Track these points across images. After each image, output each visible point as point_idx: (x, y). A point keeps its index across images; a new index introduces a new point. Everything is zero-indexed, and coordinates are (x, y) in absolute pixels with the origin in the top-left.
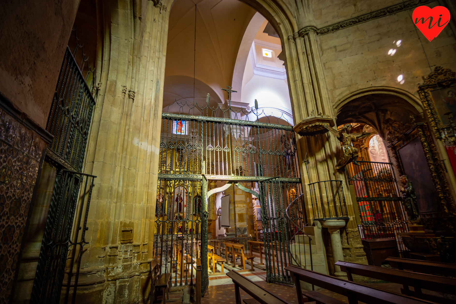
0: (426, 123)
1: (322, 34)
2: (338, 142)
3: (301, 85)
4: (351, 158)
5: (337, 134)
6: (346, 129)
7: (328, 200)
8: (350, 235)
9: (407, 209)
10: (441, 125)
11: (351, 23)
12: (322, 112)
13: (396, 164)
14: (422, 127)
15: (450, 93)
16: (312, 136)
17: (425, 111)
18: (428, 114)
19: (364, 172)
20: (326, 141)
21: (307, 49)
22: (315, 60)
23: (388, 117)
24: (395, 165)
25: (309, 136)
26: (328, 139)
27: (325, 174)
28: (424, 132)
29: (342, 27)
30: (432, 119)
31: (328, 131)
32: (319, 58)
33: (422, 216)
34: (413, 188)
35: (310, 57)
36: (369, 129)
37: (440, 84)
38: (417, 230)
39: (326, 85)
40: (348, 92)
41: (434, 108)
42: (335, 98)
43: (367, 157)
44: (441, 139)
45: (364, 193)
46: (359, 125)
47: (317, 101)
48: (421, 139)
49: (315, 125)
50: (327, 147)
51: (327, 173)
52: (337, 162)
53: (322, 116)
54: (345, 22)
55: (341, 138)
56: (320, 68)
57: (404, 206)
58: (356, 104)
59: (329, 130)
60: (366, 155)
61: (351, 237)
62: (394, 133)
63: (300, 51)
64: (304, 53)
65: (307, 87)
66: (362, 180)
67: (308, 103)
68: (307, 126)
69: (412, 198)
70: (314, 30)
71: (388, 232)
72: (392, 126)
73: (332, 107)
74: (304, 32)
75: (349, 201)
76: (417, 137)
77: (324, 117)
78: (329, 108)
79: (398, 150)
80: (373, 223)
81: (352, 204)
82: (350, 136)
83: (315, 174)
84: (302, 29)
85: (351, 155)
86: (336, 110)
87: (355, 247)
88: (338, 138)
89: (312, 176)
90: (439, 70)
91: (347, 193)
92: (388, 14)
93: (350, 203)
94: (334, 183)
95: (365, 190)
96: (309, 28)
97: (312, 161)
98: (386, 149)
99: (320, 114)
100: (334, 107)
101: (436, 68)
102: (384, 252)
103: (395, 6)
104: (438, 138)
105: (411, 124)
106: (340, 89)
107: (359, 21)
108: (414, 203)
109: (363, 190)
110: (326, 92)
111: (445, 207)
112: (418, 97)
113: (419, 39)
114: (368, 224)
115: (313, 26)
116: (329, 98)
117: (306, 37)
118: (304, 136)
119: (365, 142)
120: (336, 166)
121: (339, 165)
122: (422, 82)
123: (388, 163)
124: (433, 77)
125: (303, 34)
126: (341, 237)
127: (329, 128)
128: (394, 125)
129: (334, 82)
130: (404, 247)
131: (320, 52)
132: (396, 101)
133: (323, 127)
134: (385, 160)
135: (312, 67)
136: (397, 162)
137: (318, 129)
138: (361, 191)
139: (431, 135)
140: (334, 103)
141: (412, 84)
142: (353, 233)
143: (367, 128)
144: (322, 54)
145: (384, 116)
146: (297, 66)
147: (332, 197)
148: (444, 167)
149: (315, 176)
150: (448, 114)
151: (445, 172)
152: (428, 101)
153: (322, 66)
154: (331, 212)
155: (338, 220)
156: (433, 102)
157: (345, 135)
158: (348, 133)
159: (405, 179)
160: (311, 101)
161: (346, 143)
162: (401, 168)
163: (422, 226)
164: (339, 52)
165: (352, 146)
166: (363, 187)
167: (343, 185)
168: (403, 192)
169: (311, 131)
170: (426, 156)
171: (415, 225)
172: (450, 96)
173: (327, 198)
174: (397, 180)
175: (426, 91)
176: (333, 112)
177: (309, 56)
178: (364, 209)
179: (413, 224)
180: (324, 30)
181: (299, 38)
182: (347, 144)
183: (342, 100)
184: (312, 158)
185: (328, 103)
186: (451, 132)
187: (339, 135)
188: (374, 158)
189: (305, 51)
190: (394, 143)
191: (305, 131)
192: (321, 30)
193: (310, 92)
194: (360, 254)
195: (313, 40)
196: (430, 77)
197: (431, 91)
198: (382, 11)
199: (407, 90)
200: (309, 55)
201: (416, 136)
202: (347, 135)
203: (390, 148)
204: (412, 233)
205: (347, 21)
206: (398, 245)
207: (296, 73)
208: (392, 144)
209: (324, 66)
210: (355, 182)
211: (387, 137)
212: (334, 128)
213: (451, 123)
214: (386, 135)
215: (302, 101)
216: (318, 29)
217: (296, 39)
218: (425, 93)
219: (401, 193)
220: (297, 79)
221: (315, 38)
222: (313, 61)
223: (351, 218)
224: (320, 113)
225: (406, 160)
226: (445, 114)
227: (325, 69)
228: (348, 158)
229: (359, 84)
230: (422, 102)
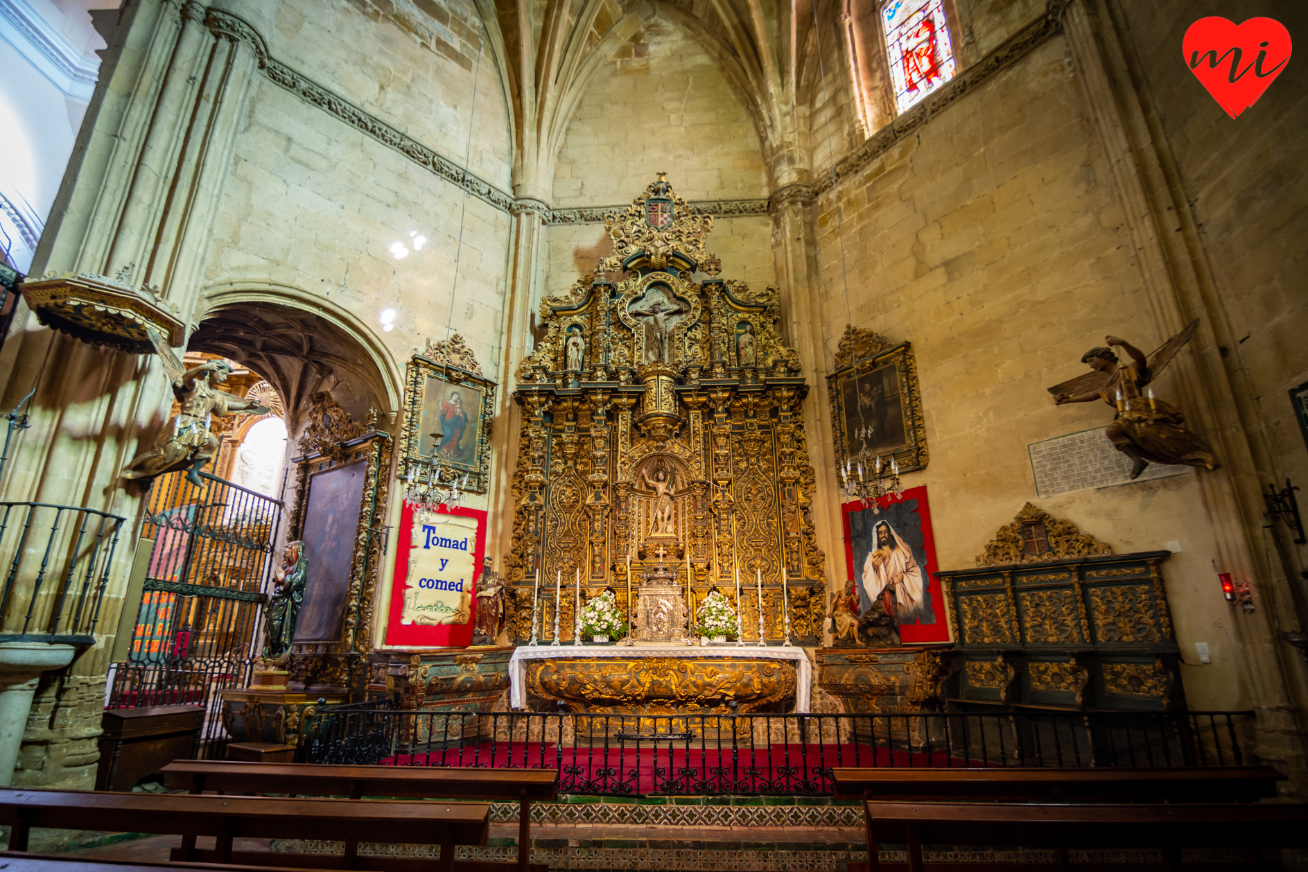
0: (394, 438)
1: (274, 78)
2: (168, 397)
3: (130, 162)
4: (189, 458)
5: (177, 373)
6: (212, 371)
7: (41, 573)
8: (72, 697)
9: (269, 626)
10: (416, 453)
11: (354, 118)
12: (160, 289)
13: (293, 509)
14: (382, 441)
15: (455, 396)
16: (85, 340)
17: (401, 411)
18: (405, 420)
19: (201, 507)
20: (128, 380)
21: (210, 77)
22: (218, 128)
23: (326, 387)
24: (289, 511)
25: (74, 336)
26: (139, 375)
27: (71, 482)
28: (380, 455)
29: (330, 108)
30: (407, 433)
31: (153, 351)
32: (231, 132)
33: (295, 647)
34: (304, 579)
35: (206, 109)
36: (265, 395)
37: (448, 371)
38: (271, 683)
39: (214, 217)
40: (263, 276)
41: (418, 413)
42: (222, 270)
43: (225, 466)
44: (403, 480)
45: (174, 568)
46: (247, 372)
47: (161, 247)
48: (369, 466)
49: (119, 315)
50: (124, 397)
51: (84, 480)
52: (136, 456)
53: (157, 300)
54: (343, 103)
55: (182, 393)
56: (221, 159)
57: (264, 620)
58: (269, 318)
59: (158, 349)
60: (227, 460)
61: (71, 703)
62: (322, 431)
63: (183, 63)
64: (192, 79)
65: (151, 183)
66: (185, 529)
67: (126, 232)
68: (85, 302)
69: (292, 600)
70: (257, 47)
71: (192, 688)
72: (325, 414)
73: (198, 290)
74: (228, 25)
75: (117, 588)
76: (364, 460)
77: (159, 305)
78: (188, 286)
79: (312, 477)
80: (162, 661)
81: (122, 596)
82: (212, 397)
83: (32, 474)
84: (223, 12)
85: (191, 452)
86: (208, 306)
87: (73, 735)
88: (174, 386)
89: (16, 476)
90: (457, 343)
91: (123, 561)
92: (431, 167)
93: (119, 594)
94: (93, 521)
95: (181, 561)
96: (246, 29)
97: (42, 426)
98: (286, 462)
99: (153, 291)
100: (206, 293)
101: (456, 336)
102: (159, 745)
103: (449, 165)
104: (399, 477)
105: (365, 426)
106: (247, 253)
107: (373, 131)
108: (292, 614)
109: (176, 559)
110: (204, 237)
111: (351, 632)
112: (403, 376)
113: (457, 261)
114: (147, 662)
115: (260, 37)
116: (203, 259)
117: (224, 44)
118: (53, 327)
119: (239, 426)
120: (128, 468)
121: (135, 467)
122: (421, 350)
123: (276, 502)
124: (443, 350)
125: (220, 27)
126: (33, 703)
127: (160, 345)
128: (331, 413)
129: (240, 226)
130: (219, 730)
131: (242, 118)
132: (359, 362)
133: (143, 333)
134: (268, 488)
135: (197, 138)
136: (297, 503)
137: (120, 331)
138: (169, 560)
139: (390, 465)
140: (211, 283)
141: (404, 343)
142: (84, 689)
143: (264, 389)
144: (246, 130)
145: (320, 383)
146: (149, 99)
147: (61, 566)
148: (383, 543)
149: (25, 481)
150: (436, 436)
151: (382, 552)
152: (415, 392)
153: (228, 158)
154: (35, 614)
155: (51, 643)
156: (422, 401)
157: (201, 386)
158: (213, 384)
159: (298, 550)
160: (142, 235)
161: (192, 412)
162: (298, 522)
163: (286, 672)
164: (292, 158)
165: (208, 425)
166: (178, 549)
167: (121, 531)
168: (278, 583)
169: (92, 325)
170: (362, 508)
171: (272, 670)
172: (452, 402)
173: (43, 565)
174: (277, 548)
175: (421, 370)
176: (195, 303)
177: (203, 102)
178: (152, 616)
179: (267, 667)
180: (282, 72)
181: (201, 26)
182: (195, 416)
183: (237, 287)
184: (49, 414)
185: (193, 269)
186: (425, 474)
187: (182, 380)
188: (243, 474)
189: (200, 78)
190: (311, 455)
191: (66, 313)
192: (276, 65)
193: (150, 206)
194: (80, 757)
195: (241, 73)
196: (440, 347)
197: (428, 376)
198: (425, 151)
199: (391, 349)
200: (207, 101)
201: (362, 457)
202: (208, 390)
203: (296, 465)
204: (257, 691)
205: (347, 106)
206: (206, 724)
207: (132, 112)
208: (305, 457)
209: (236, 163)
210: (163, 530)
211: (302, 433)
212: (175, 350)
213: (434, 456)
214: (304, 429)
215: (109, 213)
216: (270, 58)
217: (190, 18)
218: (418, 373)
219: (271, 584)
220: (127, 134)
221: (249, 71)
222: (209, 126)
223: (100, 641)
224: (156, 287)
225: (317, 504)
226: (432, 435)
227: (234, 174)
228: (176, 456)
229: (301, 273)
230: (405, 390)
